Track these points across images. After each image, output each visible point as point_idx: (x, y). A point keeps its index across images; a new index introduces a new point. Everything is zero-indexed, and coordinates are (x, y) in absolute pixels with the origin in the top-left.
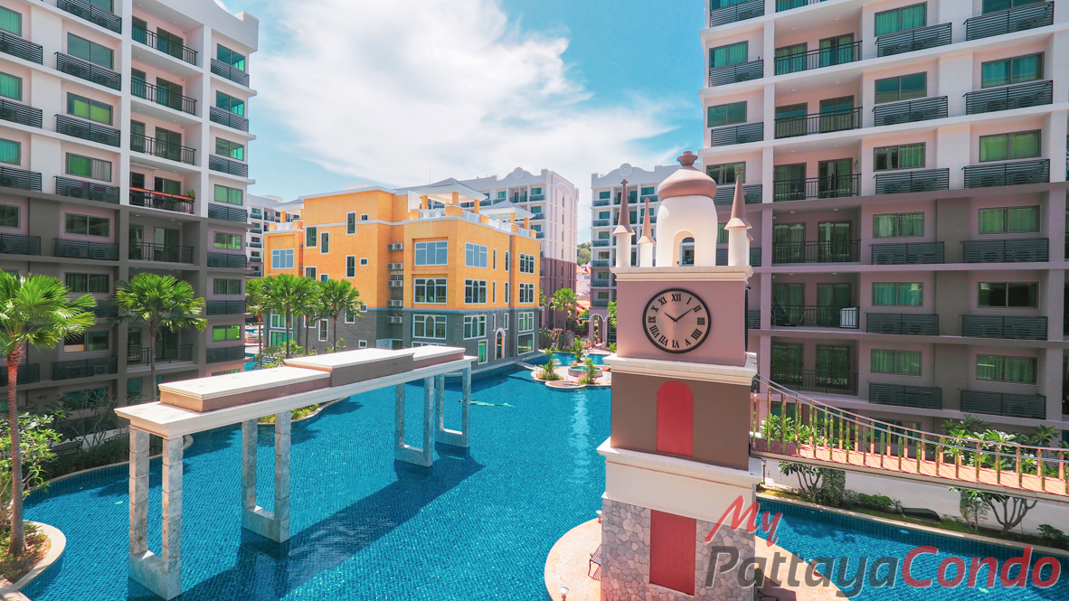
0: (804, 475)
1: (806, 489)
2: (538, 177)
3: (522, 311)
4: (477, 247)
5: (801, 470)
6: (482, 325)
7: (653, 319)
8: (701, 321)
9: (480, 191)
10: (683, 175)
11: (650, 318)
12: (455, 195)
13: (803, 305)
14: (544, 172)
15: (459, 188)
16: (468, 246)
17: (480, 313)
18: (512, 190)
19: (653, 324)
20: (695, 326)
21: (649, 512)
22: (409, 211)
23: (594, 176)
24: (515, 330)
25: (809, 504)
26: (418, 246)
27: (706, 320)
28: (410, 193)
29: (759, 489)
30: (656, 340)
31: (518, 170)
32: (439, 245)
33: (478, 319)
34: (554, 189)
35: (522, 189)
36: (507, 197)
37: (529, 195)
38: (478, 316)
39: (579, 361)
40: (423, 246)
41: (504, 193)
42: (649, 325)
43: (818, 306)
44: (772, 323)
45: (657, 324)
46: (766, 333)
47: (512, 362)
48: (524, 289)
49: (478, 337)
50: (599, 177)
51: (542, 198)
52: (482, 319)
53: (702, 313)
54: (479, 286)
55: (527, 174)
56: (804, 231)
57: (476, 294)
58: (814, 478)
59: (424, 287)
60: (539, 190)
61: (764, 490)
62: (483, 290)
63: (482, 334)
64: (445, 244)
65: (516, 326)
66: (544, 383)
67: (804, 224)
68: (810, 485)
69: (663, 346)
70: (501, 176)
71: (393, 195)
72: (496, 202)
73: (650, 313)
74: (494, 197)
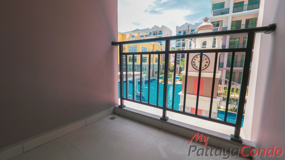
0: (232, 105)
1: (232, 109)
2: (161, 28)
3: (156, 65)
4: (144, 48)
5: (231, 104)
6: (146, 68)
7: (194, 62)
8: (207, 62)
9: (145, 32)
10: (204, 24)
11: (193, 62)
12: (139, 33)
13: (237, 61)
14: (163, 26)
15: (140, 32)
16: (142, 47)
17: (145, 65)
18: (153, 32)
19: (194, 63)
20: (205, 63)
21: (191, 108)
22: (127, 38)
23: (177, 27)
24: (154, 70)
25: (233, 112)
26: (129, 48)
27: (208, 62)
28: (127, 33)
29: (219, 108)
30: (195, 67)
31: (155, 26)
32: (135, 47)
33: (145, 67)
34: (165, 31)
35: (156, 31)
36: (152, 34)
37: (158, 33)
38: (145, 66)
39: (171, 78)
40: (131, 47)
41: (151, 33)
42: (193, 64)
43: (241, 61)
44: (227, 66)
45: (195, 63)
46: (225, 69)
47: (153, 78)
48: (157, 59)
49: (145, 71)
50: (178, 27)
51: (162, 34)
52: (146, 67)
53: (208, 60)
54: (145, 58)
55: (158, 27)
56: (239, 41)
57: (144, 60)
58: (235, 106)
59: (131, 59)
60: (161, 32)
61: (220, 108)
62: (146, 59)
63: (146, 71)
64: (136, 47)
65: (154, 69)
66: (162, 83)
67: (239, 39)
68: (233, 107)
69: (197, 69)
70: (151, 28)
71: (122, 34)
72: (149, 35)
73: (194, 61)
74: (148, 34)
